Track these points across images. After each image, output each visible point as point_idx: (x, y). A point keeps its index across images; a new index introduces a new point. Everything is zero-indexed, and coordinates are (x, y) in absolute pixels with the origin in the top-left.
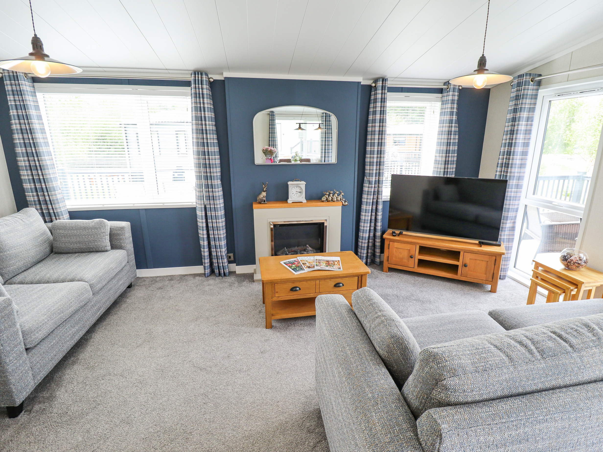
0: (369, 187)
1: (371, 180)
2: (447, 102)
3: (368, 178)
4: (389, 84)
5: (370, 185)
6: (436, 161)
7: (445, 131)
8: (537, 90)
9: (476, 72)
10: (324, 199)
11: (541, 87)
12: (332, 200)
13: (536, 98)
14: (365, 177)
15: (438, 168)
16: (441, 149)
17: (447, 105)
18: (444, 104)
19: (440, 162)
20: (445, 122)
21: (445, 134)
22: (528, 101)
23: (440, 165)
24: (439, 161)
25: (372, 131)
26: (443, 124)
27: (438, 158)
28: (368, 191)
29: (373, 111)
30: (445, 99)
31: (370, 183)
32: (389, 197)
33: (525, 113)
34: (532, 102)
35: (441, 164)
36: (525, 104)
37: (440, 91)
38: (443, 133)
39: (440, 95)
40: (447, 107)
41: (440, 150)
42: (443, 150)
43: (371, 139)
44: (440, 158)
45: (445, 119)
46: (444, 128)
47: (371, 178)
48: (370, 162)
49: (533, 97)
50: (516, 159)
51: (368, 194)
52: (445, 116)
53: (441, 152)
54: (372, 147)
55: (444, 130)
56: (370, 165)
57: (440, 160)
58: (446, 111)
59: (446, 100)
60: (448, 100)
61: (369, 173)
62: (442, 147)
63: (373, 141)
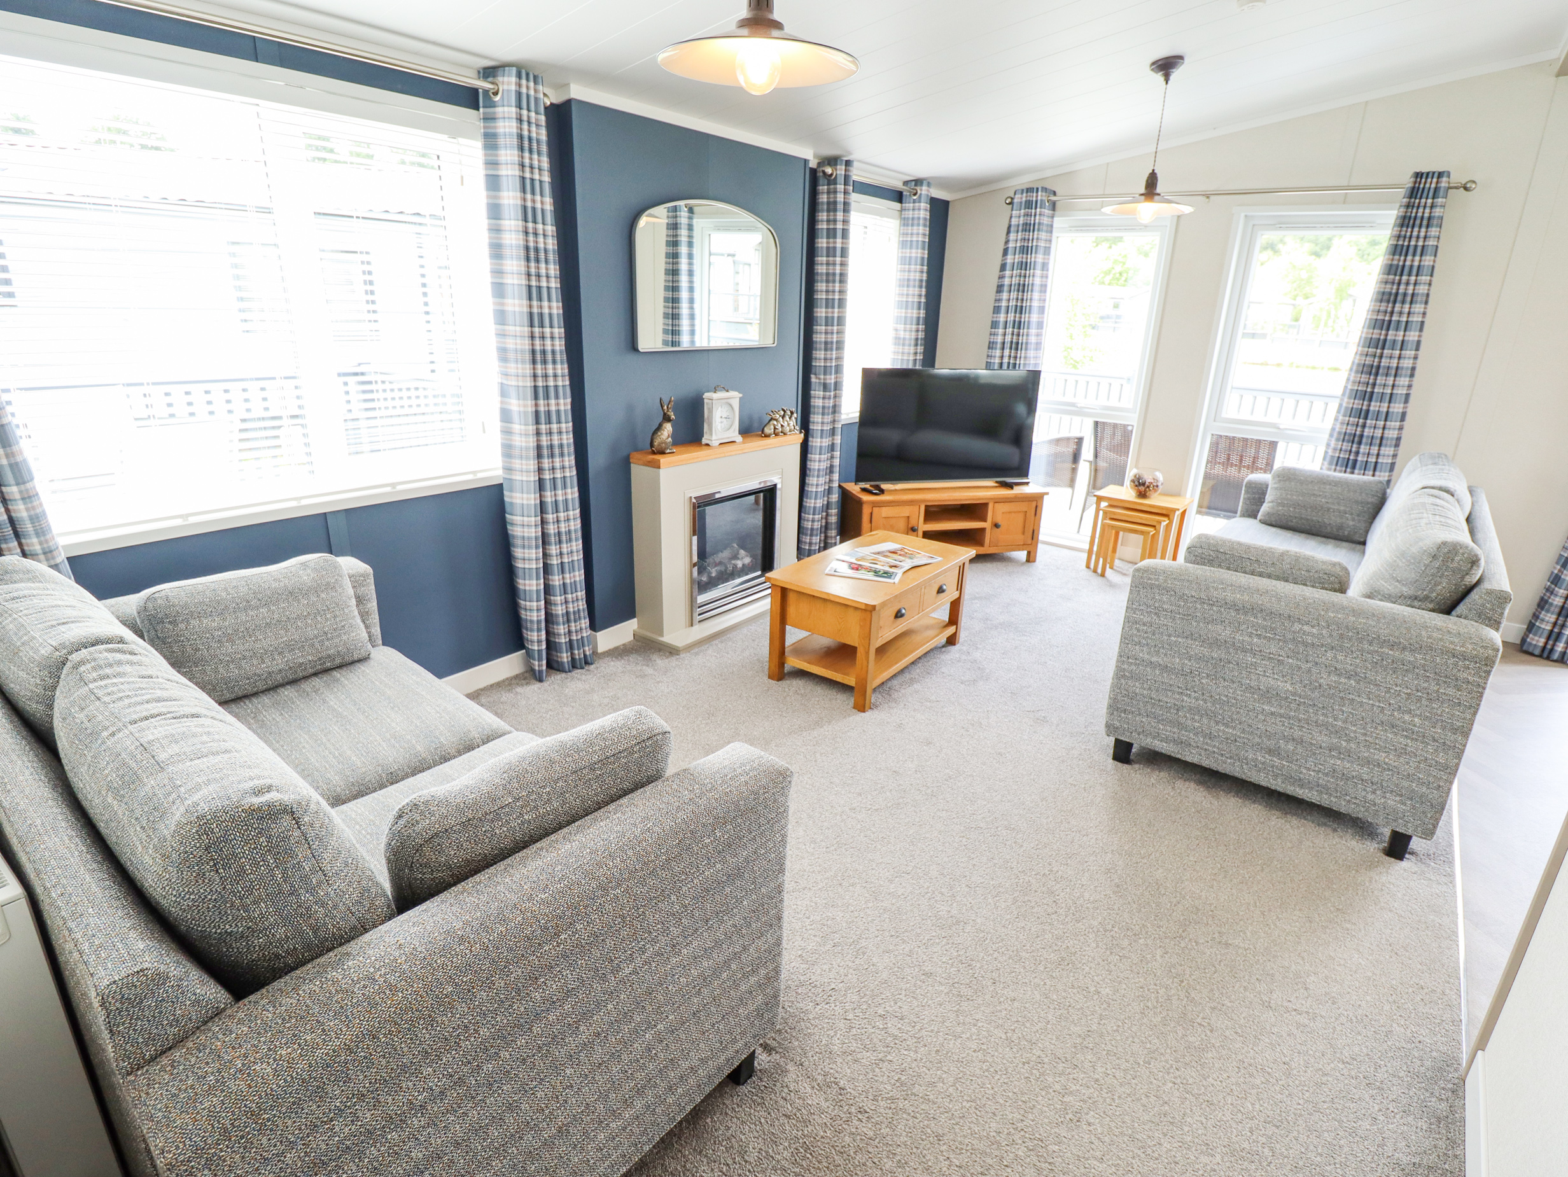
0: (824, 398)
1: (828, 381)
2: (916, 222)
3: (822, 377)
5: (828, 394)
6: (897, 338)
7: (915, 280)
8: (1053, 217)
9: (1143, 197)
10: (769, 429)
11: (1057, 213)
13: (1051, 232)
14: (812, 376)
15: (903, 353)
16: (909, 315)
17: (915, 228)
18: (908, 225)
19: (907, 342)
20: (913, 261)
21: (914, 286)
22: (1041, 235)
23: (906, 347)
24: (904, 339)
25: (827, 274)
26: (910, 264)
27: (902, 334)
28: (824, 407)
29: (828, 229)
30: (910, 214)
31: (825, 387)
32: (858, 414)
33: (1040, 256)
34: (1047, 238)
35: (910, 345)
36: (1038, 240)
37: (899, 197)
38: (911, 283)
39: (897, 205)
40: (915, 231)
41: (906, 317)
42: (912, 317)
43: (827, 291)
44: (908, 333)
45: (914, 255)
46: (912, 274)
47: (828, 377)
48: (826, 343)
49: (1048, 228)
51: (823, 414)
52: (914, 251)
53: (909, 322)
54: (830, 310)
55: (912, 278)
56: (826, 350)
57: (907, 337)
58: (915, 239)
59: (913, 219)
60: (919, 218)
61: (825, 367)
62: (909, 311)
63: (830, 297)
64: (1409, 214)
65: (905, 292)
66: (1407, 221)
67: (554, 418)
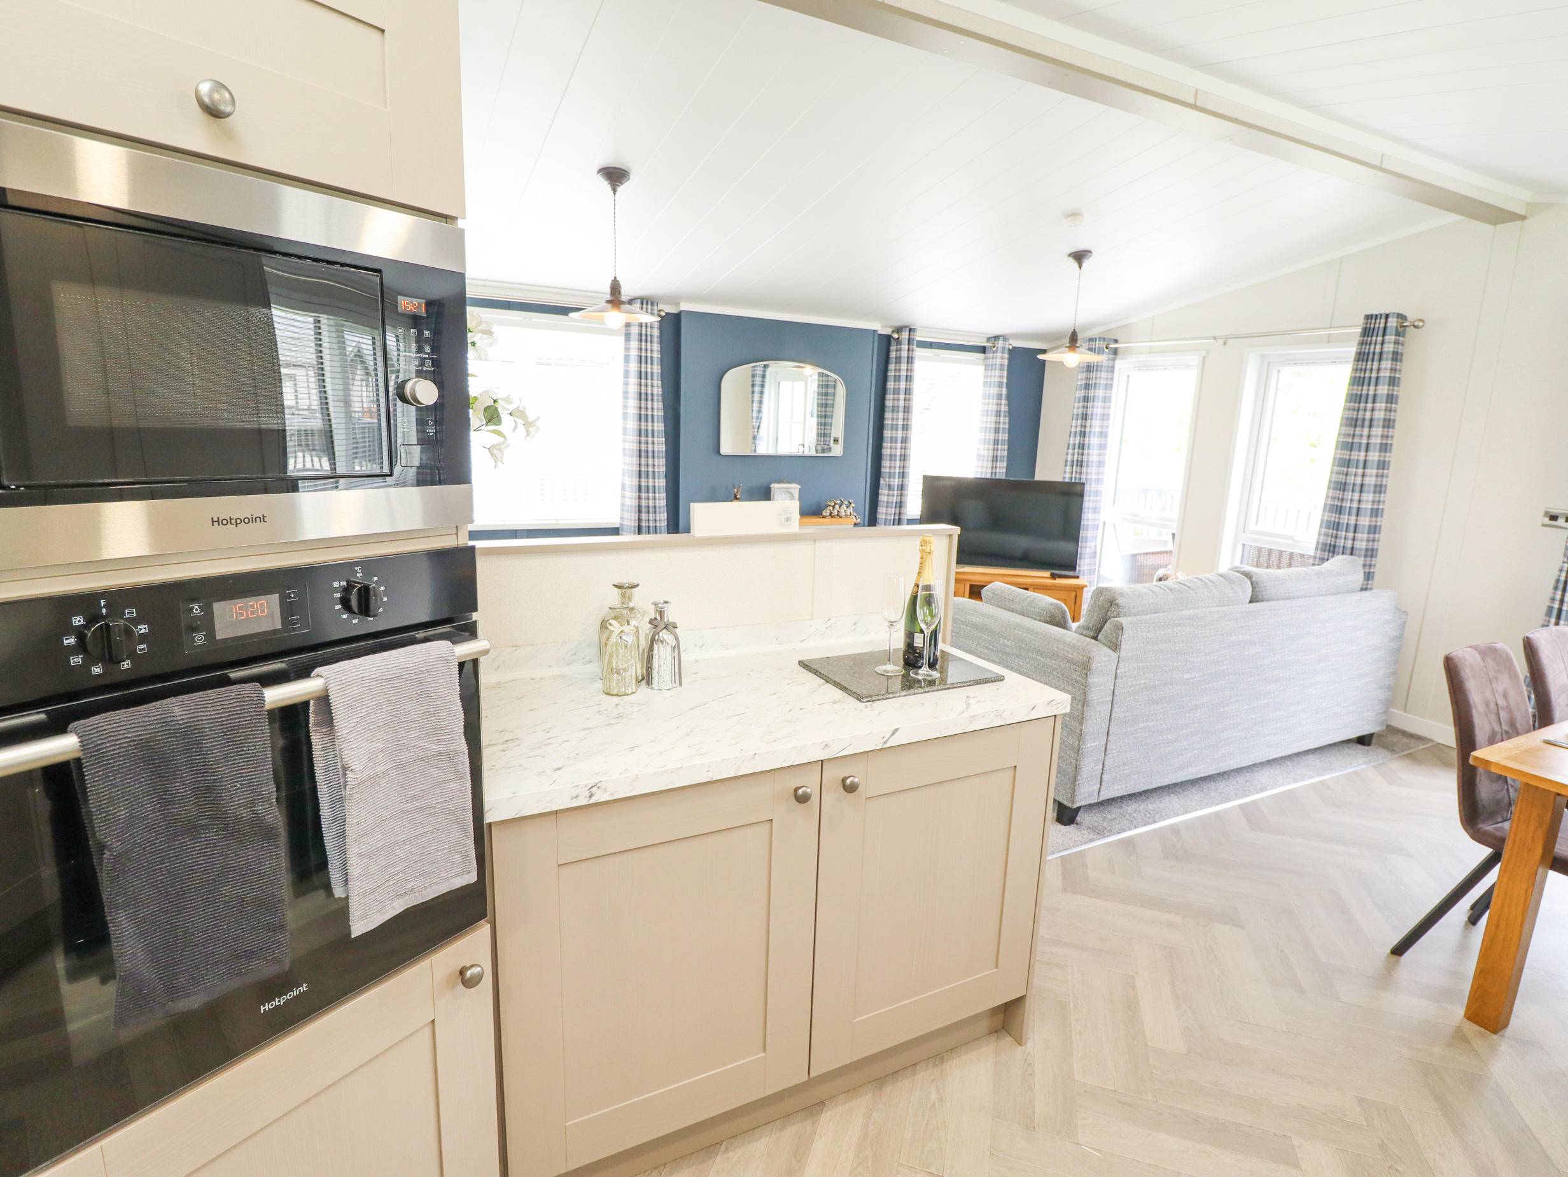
0: (888, 495)
1: (892, 483)
2: (994, 367)
3: (887, 480)
4: (919, 337)
5: (891, 492)
6: (979, 455)
7: (992, 411)
8: (1114, 360)
9: (1067, 348)
10: (826, 513)
11: (1118, 356)
12: (838, 515)
13: (1113, 371)
14: (881, 479)
15: (982, 467)
16: (987, 438)
17: (993, 372)
18: (988, 370)
19: (986, 458)
20: (991, 397)
21: (991, 416)
22: (1103, 375)
23: (985, 463)
24: (984, 456)
25: (893, 407)
26: (989, 399)
27: (982, 452)
28: (887, 502)
30: (990, 362)
31: (890, 487)
32: (920, 513)
33: (1101, 391)
34: (1109, 376)
35: (987, 461)
36: (1100, 378)
37: (983, 350)
38: (990, 413)
39: (982, 356)
40: (993, 374)
41: (985, 439)
42: (989, 440)
43: (893, 419)
44: (986, 452)
45: (991, 392)
46: (990, 406)
47: (892, 480)
48: (891, 455)
49: (1110, 369)
50: (1093, 455)
51: (887, 507)
52: (992, 389)
53: (987, 443)
54: (894, 432)
55: (990, 409)
56: (891, 460)
57: (986, 454)
58: (993, 380)
59: (992, 365)
60: (996, 365)
61: (891, 473)
62: (988, 434)
63: (895, 423)
64: (1363, 350)
65: (985, 420)
66: (1362, 356)
67: (651, 490)
